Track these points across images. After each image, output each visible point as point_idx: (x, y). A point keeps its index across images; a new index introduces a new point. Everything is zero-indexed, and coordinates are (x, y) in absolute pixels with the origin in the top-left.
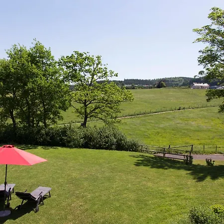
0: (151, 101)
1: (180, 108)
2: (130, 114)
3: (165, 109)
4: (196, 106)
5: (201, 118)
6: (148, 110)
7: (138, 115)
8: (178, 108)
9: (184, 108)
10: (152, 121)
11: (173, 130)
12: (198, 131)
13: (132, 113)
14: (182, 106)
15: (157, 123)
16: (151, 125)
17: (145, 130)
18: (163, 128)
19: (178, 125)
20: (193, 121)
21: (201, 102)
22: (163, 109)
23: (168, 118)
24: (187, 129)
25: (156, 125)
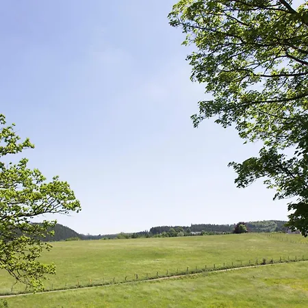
0: (219, 251)
1: (264, 260)
2: (179, 272)
3: (239, 263)
4: (291, 257)
5: (301, 278)
6: (210, 266)
7: (192, 273)
8: (262, 261)
9: (272, 262)
10: (215, 284)
11: (251, 300)
12: (297, 302)
13: (183, 269)
14: (268, 259)
15: (222, 288)
16: (211, 291)
17: (200, 301)
18: (232, 296)
19: (260, 291)
20: (287, 284)
21: (301, 253)
22: (236, 263)
23: (242, 279)
24: (276, 299)
25: (221, 291)
